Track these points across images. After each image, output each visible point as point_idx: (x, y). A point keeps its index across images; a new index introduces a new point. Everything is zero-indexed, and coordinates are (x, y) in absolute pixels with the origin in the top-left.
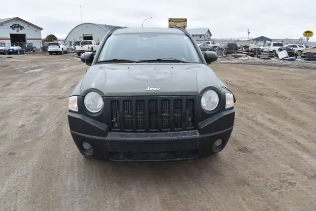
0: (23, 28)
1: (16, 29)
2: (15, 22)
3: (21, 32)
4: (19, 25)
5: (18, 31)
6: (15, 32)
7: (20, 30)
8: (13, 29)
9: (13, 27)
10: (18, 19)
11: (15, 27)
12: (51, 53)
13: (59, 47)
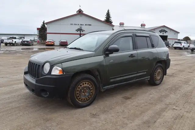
0: (167, 32)
1: (162, 33)
2: (162, 29)
3: (165, 34)
4: (164, 30)
5: (163, 34)
6: (161, 34)
7: (164, 33)
8: (161, 32)
9: (161, 31)
10: (164, 26)
11: (162, 31)
12: (176, 48)
13: (181, 45)
